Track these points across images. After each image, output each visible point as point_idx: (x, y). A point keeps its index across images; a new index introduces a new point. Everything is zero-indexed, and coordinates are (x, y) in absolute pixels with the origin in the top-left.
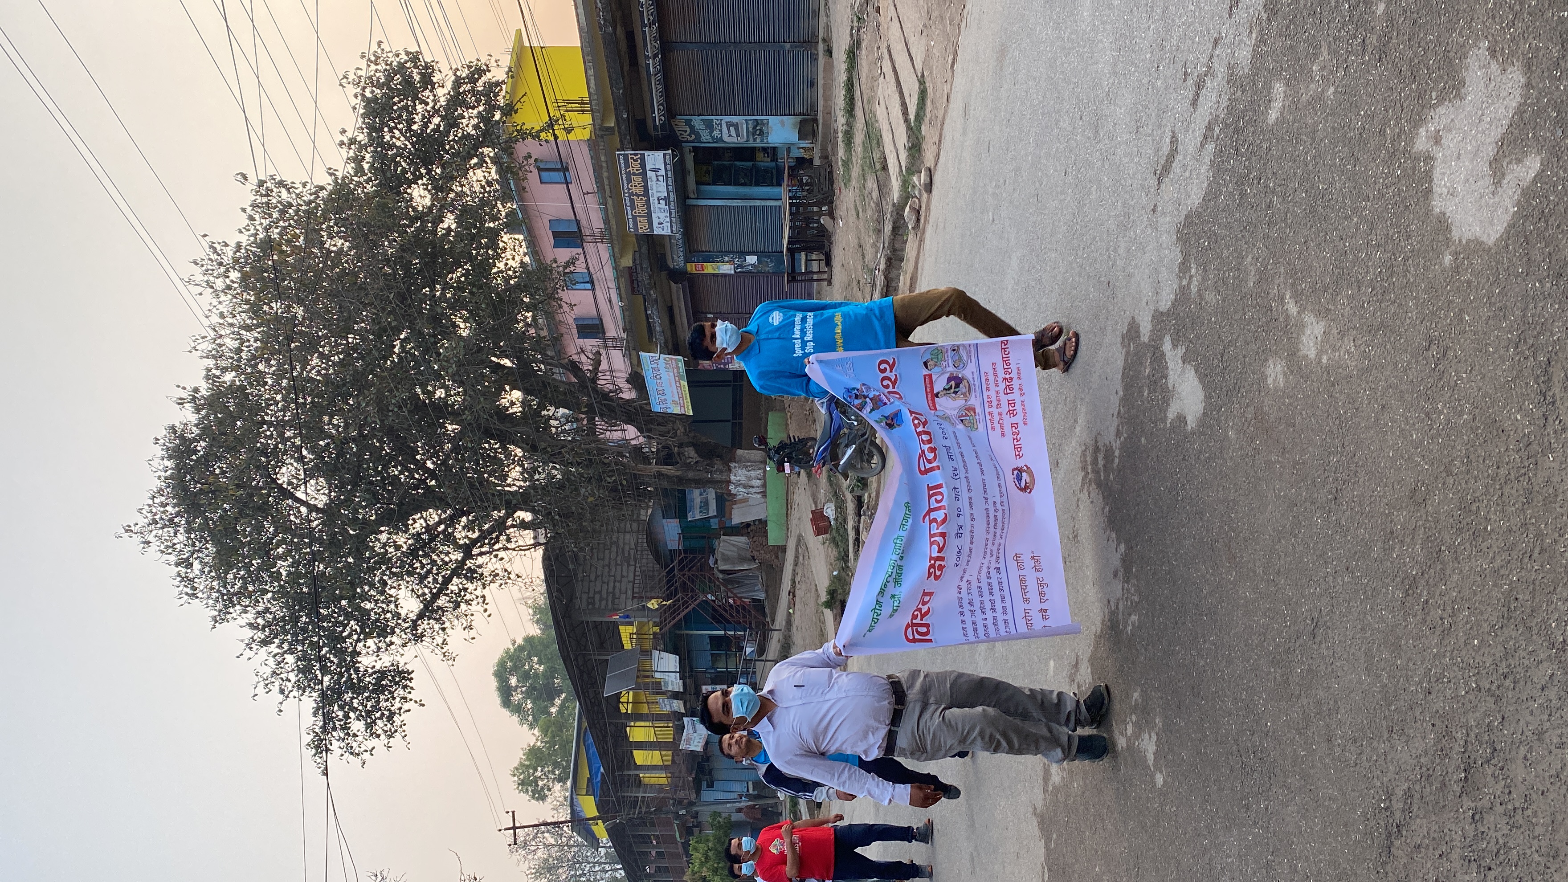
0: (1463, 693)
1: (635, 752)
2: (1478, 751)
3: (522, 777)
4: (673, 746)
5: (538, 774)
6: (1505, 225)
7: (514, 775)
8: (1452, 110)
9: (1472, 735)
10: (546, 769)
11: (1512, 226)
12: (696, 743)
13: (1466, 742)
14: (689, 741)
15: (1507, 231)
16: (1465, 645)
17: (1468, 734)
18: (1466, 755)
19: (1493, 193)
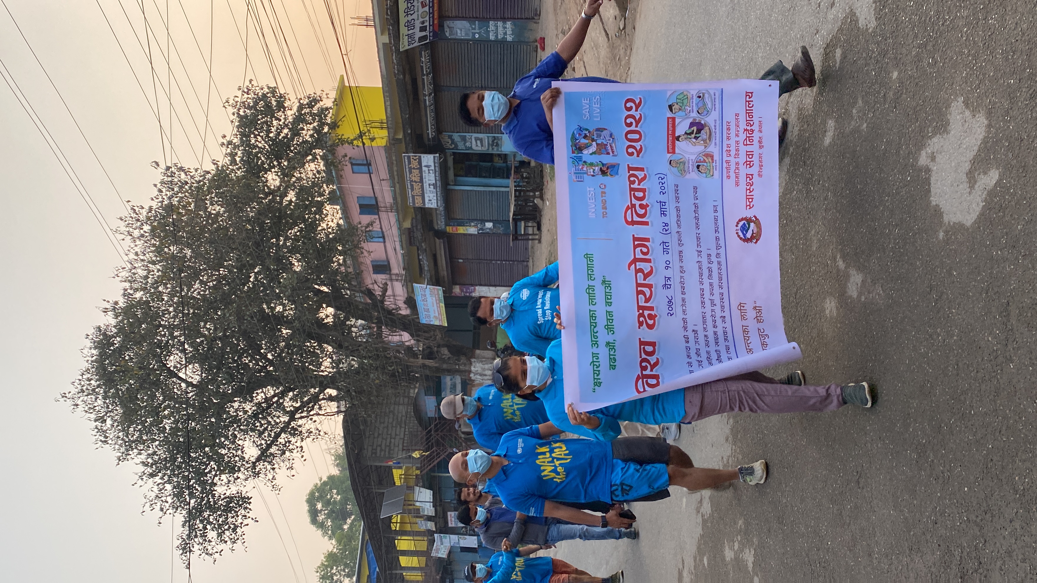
0: (958, 524)
1: (400, 557)
2: (969, 563)
3: (322, 573)
4: (426, 554)
5: (334, 571)
6: (978, 213)
7: (317, 572)
8: (942, 140)
9: (965, 554)
10: (339, 568)
11: (982, 214)
12: (442, 552)
13: (961, 557)
14: (437, 550)
15: (979, 217)
16: (959, 491)
17: (962, 552)
18: (961, 566)
19: (970, 193)
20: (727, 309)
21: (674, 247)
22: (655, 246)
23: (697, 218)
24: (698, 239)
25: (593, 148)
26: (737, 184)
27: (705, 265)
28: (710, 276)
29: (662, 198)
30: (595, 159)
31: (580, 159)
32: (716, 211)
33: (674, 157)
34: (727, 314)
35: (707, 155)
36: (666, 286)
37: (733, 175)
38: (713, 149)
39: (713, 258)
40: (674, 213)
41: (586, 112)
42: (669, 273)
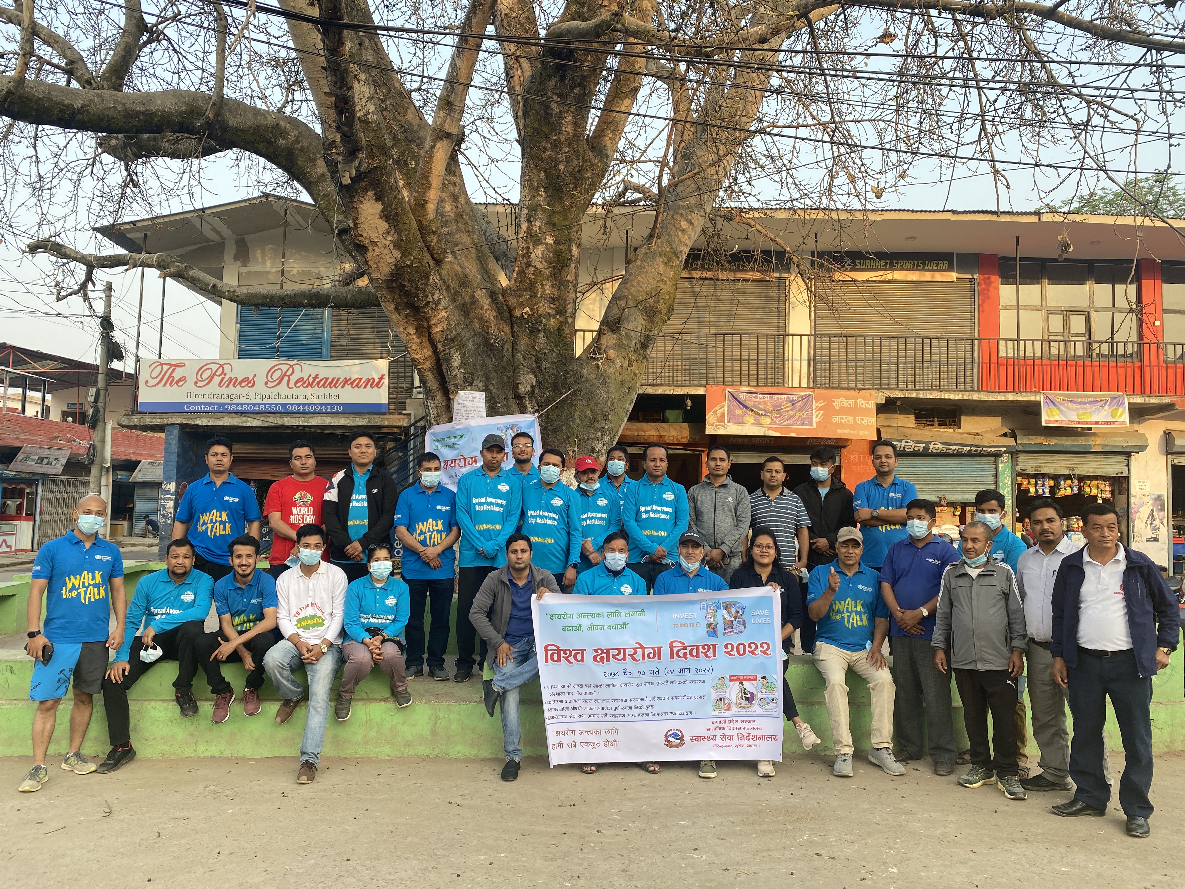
20: (612, 719)
21: (655, 679)
22: (654, 663)
23: (680, 698)
24: (664, 698)
25: (728, 618)
26: (708, 729)
27: (645, 703)
28: (636, 707)
29: (693, 670)
30: (720, 620)
31: (719, 608)
32: (687, 713)
33: (727, 681)
34: (609, 719)
35: (729, 705)
36: (626, 672)
37: (716, 725)
38: (734, 710)
39: (650, 710)
40: (683, 679)
41: (758, 612)
42: (635, 673)
